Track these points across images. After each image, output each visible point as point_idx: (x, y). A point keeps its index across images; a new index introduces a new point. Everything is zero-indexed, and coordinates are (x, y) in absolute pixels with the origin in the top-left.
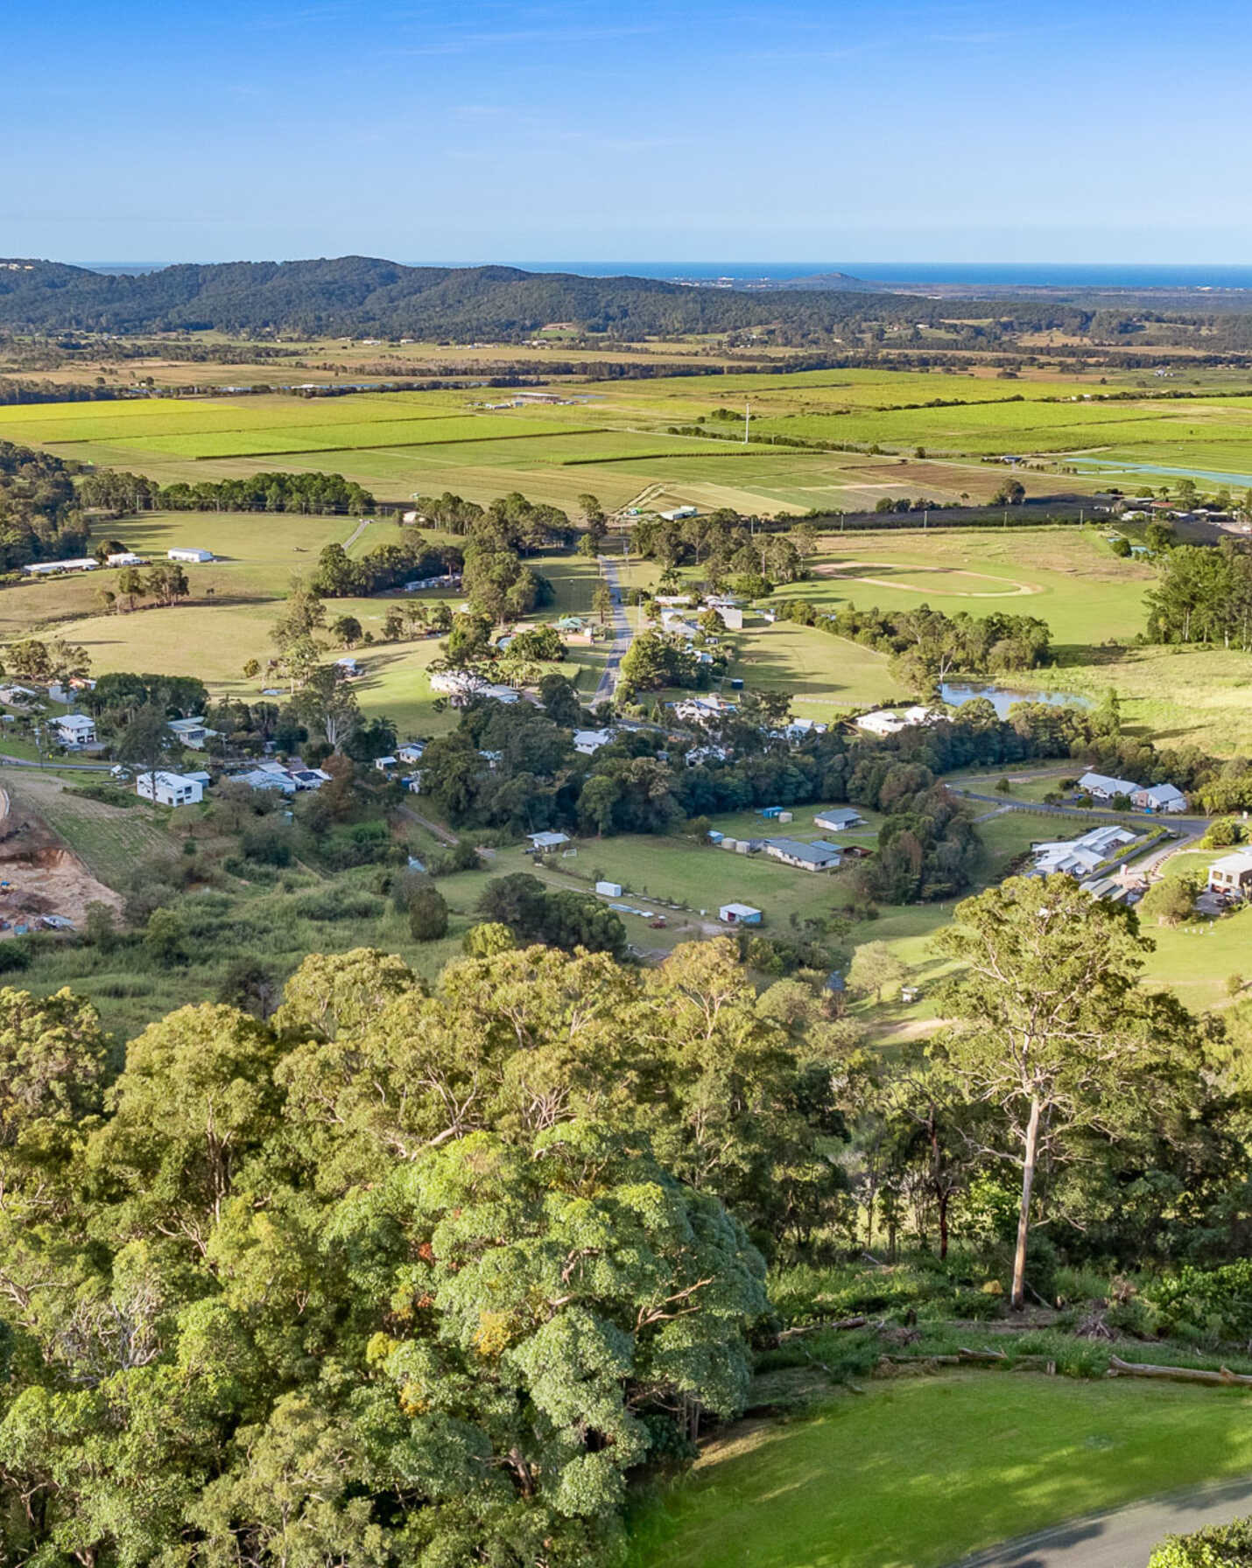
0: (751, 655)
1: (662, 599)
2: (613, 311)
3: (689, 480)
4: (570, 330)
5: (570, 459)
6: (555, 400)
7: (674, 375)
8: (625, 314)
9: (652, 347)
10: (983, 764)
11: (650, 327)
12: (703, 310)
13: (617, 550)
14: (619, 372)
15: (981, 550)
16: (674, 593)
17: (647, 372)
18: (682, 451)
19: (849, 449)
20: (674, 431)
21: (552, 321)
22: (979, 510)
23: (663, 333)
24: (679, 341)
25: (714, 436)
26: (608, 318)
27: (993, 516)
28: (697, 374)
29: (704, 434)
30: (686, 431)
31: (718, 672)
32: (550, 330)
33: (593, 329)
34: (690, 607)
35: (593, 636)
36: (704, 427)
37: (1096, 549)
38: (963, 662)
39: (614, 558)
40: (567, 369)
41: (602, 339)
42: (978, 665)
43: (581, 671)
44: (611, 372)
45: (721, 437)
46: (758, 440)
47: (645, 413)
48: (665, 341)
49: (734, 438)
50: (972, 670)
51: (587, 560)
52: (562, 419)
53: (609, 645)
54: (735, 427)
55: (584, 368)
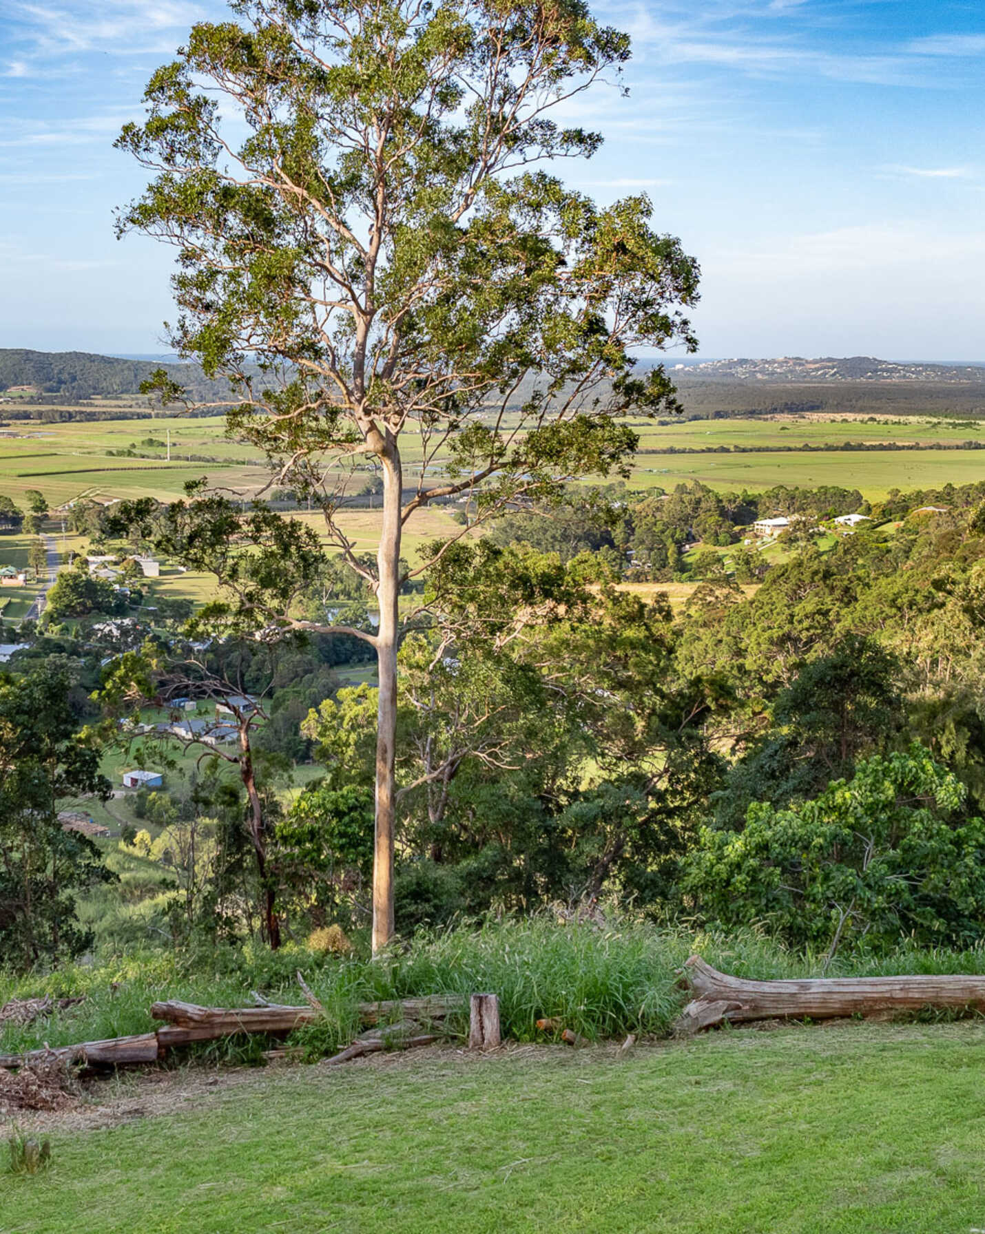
0: (166, 592)
1: (91, 558)
2: (65, 376)
3: (122, 485)
4: (30, 391)
5: (23, 472)
6: (15, 435)
7: (112, 419)
8: (74, 379)
9: (96, 402)
10: (360, 661)
11: (95, 388)
12: (136, 376)
13: (57, 529)
14: (69, 417)
15: (353, 523)
16: (102, 554)
17: (91, 417)
18: (117, 466)
19: (250, 463)
20: (111, 453)
21: (15, 384)
22: (351, 499)
23: (106, 393)
24: (117, 399)
25: (143, 457)
26: (61, 382)
27: (362, 501)
28: (131, 419)
29: (135, 455)
30: (120, 453)
31: (134, 602)
32: (14, 391)
33: (49, 390)
34: (116, 563)
35: (25, 581)
36: (135, 451)
37: (441, 520)
38: (343, 592)
39: (54, 535)
40: (26, 416)
41: (56, 397)
42: (354, 594)
43: (10, 603)
44: (61, 416)
45: (148, 457)
46: (178, 458)
47: (88, 443)
48: (106, 398)
49: (160, 457)
50: (350, 598)
51: (32, 536)
52: (19, 448)
53: (40, 586)
54: (160, 450)
55: (40, 415)
